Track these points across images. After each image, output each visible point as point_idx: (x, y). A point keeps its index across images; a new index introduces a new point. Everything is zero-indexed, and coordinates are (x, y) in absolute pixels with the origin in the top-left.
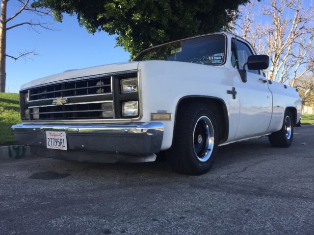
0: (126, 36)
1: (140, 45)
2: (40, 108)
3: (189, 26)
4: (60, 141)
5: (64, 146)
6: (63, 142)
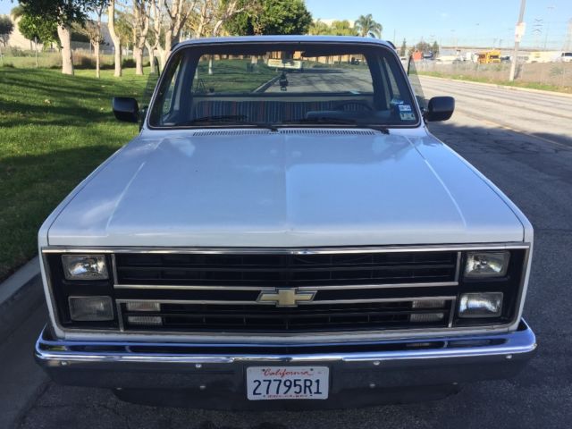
4: (302, 383)
5: (318, 392)
6: (315, 384)
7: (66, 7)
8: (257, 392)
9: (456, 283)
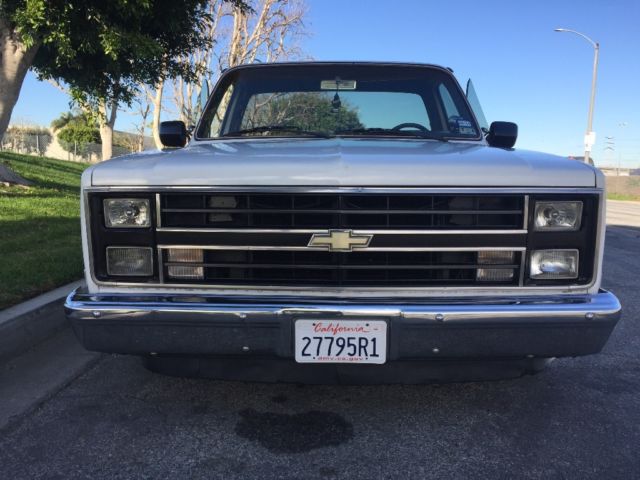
4: (356, 342)
5: (374, 355)
6: (371, 344)
7: (113, 85)
8: (306, 352)
9: (525, 232)
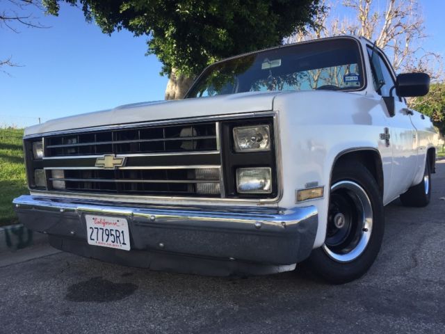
0: (166, 39)
1: (187, 52)
2: (65, 171)
3: (263, 23)
4: (114, 233)
5: (124, 243)
6: (121, 235)
8: (92, 238)
